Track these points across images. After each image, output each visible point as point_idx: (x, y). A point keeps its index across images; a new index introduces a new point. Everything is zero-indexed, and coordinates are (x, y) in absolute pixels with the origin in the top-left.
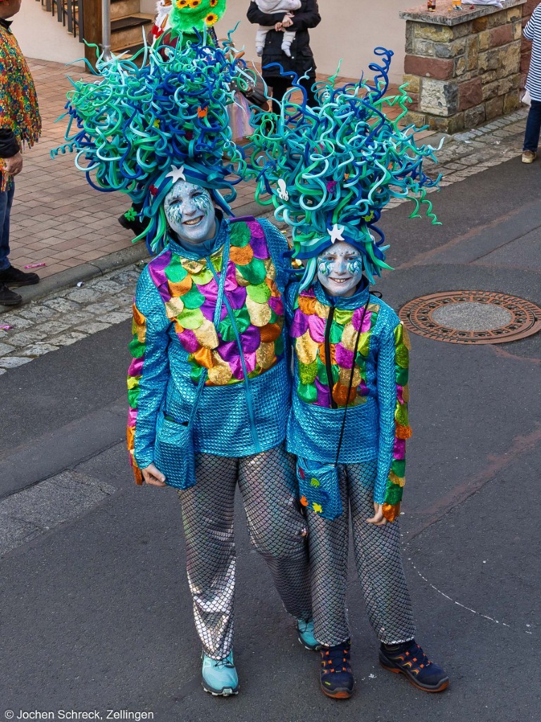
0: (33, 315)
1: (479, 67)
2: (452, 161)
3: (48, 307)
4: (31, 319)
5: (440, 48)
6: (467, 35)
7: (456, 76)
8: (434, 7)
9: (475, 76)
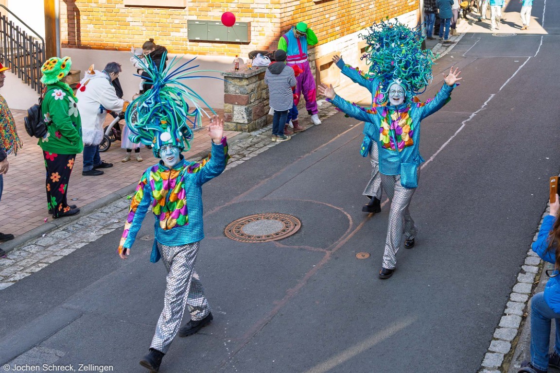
0: (15, 257)
1: (262, 97)
2: (250, 146)
3: (25, 251)
4: (14, 259)
5: (242, 89)
6: (255, 82)
7: (251, 103)
8: (238, 69)
9: (261, 102)
